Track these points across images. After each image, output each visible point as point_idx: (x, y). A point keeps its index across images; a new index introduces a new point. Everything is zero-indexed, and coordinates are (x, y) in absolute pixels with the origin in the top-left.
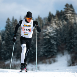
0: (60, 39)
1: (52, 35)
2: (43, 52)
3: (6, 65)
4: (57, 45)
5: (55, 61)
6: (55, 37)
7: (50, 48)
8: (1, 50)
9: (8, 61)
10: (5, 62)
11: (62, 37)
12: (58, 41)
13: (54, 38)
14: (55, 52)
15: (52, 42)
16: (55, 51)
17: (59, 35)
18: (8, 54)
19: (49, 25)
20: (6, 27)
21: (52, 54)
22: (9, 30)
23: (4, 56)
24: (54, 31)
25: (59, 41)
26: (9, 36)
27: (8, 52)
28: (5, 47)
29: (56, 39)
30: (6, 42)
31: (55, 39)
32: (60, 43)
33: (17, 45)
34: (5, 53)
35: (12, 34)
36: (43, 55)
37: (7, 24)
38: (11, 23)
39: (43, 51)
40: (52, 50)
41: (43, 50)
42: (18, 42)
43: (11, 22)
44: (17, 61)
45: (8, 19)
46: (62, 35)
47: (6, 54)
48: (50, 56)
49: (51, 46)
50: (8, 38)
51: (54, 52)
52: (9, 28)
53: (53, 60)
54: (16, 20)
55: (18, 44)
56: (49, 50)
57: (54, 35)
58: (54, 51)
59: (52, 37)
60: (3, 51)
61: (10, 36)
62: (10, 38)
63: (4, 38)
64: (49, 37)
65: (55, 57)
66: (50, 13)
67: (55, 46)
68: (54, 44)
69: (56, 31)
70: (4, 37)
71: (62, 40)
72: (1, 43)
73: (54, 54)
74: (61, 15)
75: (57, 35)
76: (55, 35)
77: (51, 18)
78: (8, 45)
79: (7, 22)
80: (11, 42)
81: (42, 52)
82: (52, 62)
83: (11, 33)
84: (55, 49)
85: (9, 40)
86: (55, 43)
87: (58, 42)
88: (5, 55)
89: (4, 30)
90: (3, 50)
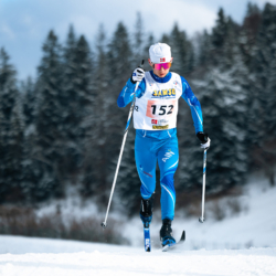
0: (260, 122)
1: (229, 101)
2: (190, 172)
3: (38, 222)
4: (247, 142)
5: (237, 209)
6: (241, 113)
7: (218, 157)
8: (22, 159)
9: (48, 204)
10: (37, 208)
11: (269, 114)
12: (251, 127)
13: (235, 114)
14: (240, 174)
15: (226, 129)
16: (241, 167)
17: (256, 105)
18: (47, 179)
19: (216, 64)
20: (41, 69)
21: (228, 181)
22: (53, 80)
23: (31, 185)
24: (237, 88)
25: (255, 129)
26: (51, 103)
27: (50, 169)
28: (37, 149)
29: (246, 119)
30: (41, 128)
31: (241, 119)
32: (261, 138)
33: (86, 140)
34: (37, 172)
35: (66, 95)
36: (189, 185)
37: (48, 54)
38: (61, 53)
39: (191, 167)
40: (226, 164)
41: (190, 162)
42: (89, 128)
43: (64, 45)
44: (83, 206)
45: (52, 37)
46: (270, 104)
47: (41, 176)
48: (219, 189)
49: (226, 149)
50: (50, 111)
51: (234, 173)
52: (54, 70)
53: (229, 203)
54: (83, 42)
55: (89, 136)
56: (215, 163)
57: (235, 101)
58: (234, 169)
59: (230, 112)
60: (28, 166)
61: (57, 103)
62: (56, 112)
63: (35, 113)
64: (215, 113)
65: (240, 193)
66: (221, 13)
67: (240, 147)
68: (234, 138)
69: (244, 87)
70: (32, 110)
71: (268, 123)
72: (21, 134)
73: (237, 179)
74: (267, 23)
75: (249, 103)
76: (240, 102)
77: (226, 35)
78: (47, 141)
79: (45, 48)
80: (60, 128)
81: (186, 170)
82: (228, 211)
83: (60, 91)
84: (238, 160)
85: (55, 119)
86: (241, 136)
87: (252, 132)
88: (35, 179)
89: (34, 81)
90: (26, 163)
